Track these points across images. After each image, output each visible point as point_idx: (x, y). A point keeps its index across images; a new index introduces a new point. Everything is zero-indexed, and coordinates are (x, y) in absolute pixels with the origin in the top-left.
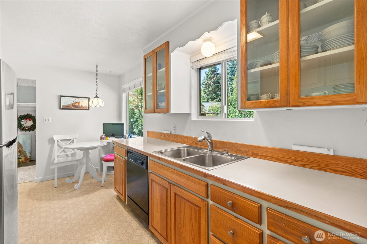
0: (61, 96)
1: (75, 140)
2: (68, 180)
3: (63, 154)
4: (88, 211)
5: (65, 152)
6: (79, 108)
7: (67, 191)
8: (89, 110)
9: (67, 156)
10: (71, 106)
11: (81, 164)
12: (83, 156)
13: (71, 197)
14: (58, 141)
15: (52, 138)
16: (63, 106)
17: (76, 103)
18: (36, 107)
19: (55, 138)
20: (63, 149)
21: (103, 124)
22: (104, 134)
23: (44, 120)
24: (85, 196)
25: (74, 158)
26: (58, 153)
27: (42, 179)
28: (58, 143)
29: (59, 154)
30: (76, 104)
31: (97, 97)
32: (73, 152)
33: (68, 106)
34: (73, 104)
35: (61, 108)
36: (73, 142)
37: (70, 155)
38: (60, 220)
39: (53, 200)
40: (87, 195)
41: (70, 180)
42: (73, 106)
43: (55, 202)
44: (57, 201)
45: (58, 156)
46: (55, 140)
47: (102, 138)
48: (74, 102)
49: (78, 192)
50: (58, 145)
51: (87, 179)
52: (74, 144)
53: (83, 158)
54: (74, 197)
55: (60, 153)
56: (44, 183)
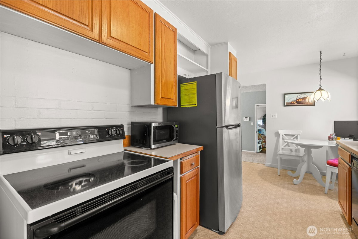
0: (285, 94)
1: (299, 136)
2: (290, 173)
3: (287, 147)
4: (300, 209)
5: (289, 146)
6: (302, 104)
7: (287, 183)
8: (314, 105)
9: (291, 150)
10: (295, 103)
11: (303, 161)
12: (304, 153)
13: (288, 189)
14: (282, 135)
15: (278, 132)
16: (287, 103)
17: (300, 99)
18: (266, 108)
19: (280, 132)
20: (287, 143)
21: (334, 121)
22: (335, 134)
23: (272, 116)
24: (302, 194)
25: (297, 154)
26: (282, 145)
27: (271, 165)
28: (283, 137)
29: (283, 147)
30: (299, 101)
31: (320, 89)
32: (296, 148)
33: (291, 103)
34: (296, 101)
35: (286, 105)
36: (297, 137)
37: (294, 150)
38: (273, 202)
39: (273, 184)
40: (304, 194)
41: (292, 173)
42: (297, 102)
43: (275, 186)
44: (276, 186)
45: (282, 149)
46: (280, 134)
47: (330, 138)
48: (298, 98)
49: (296, 187)
50: (283, 139)
51: (311, 180)
52: (297, 140)
53: (304, 155)
54: (292, 190)
55: (285, 146)
56: (271, 168)
